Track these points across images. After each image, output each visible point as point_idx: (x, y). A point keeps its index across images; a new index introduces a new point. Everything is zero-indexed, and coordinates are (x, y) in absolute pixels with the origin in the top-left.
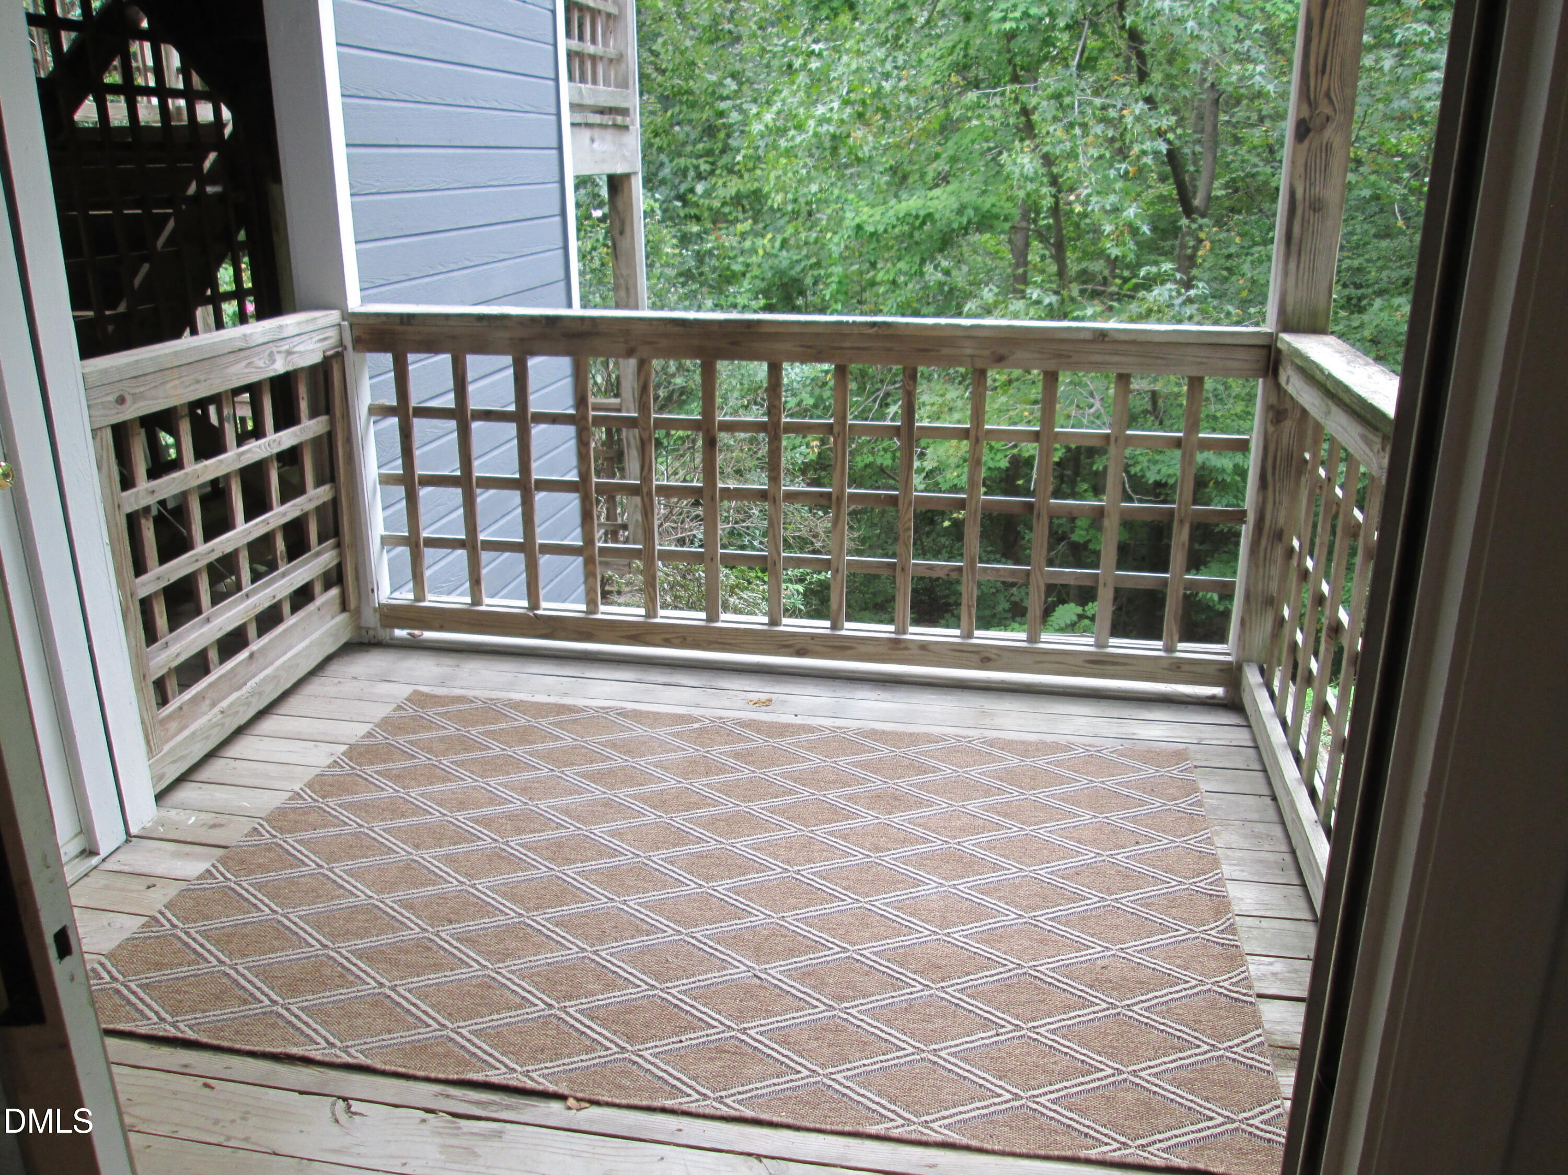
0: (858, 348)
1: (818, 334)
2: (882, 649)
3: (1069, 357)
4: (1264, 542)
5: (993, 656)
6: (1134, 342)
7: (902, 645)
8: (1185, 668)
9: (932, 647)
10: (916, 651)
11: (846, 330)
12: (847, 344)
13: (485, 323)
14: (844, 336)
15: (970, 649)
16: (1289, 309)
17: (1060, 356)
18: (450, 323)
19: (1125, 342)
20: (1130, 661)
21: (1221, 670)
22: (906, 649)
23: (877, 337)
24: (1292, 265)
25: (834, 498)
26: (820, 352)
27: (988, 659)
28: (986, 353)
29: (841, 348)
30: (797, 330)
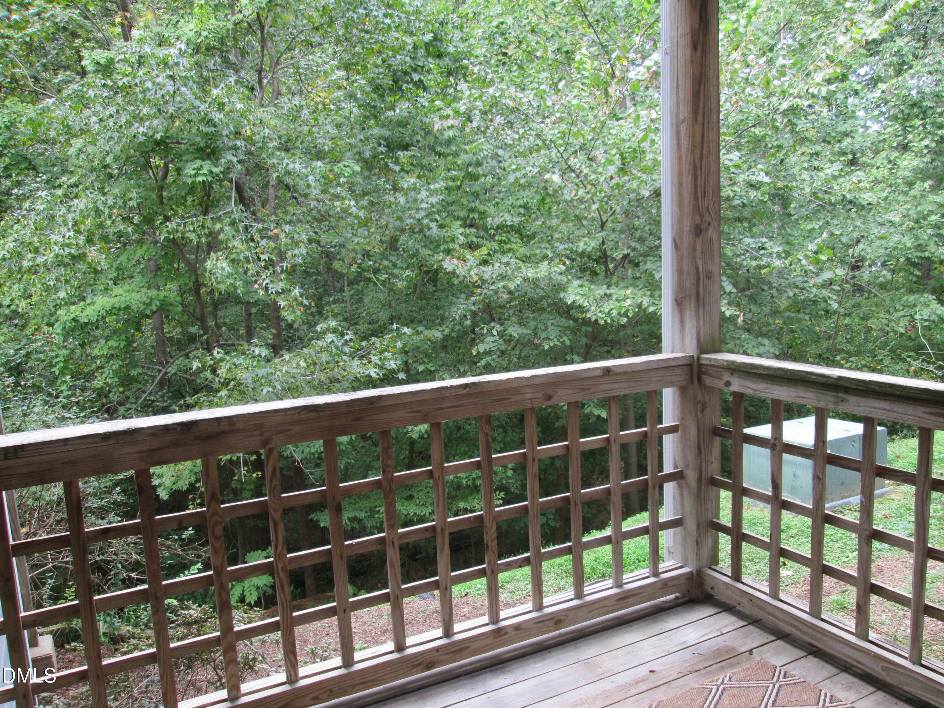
0: (454, 407)
1: (423, 401)
2: (490, 640)
3: (590, 389)
4: (703, 488)
5: (562, 618)
6: (625, 373)
7: (503, 632)
8: (670, 584)
9: (523, 626)
10: (512, 633)
11: (447, 393)
12: (445, 405)
13: (112, 442)
14: (443, 399)
15: (548, 618)
16: (702, 339)
17: (584, 389)
18: (69, 448)
19: (620, 373)
20: (641, 591)
21: (687, 579)
22: (506, 633)
23: (469, 395)
24: (701, 313)
25: (439, 529)
26: (426, 415)
27: (560, 621)
28: (540, 395)
29: (442, 409)
30: (410, 399)
